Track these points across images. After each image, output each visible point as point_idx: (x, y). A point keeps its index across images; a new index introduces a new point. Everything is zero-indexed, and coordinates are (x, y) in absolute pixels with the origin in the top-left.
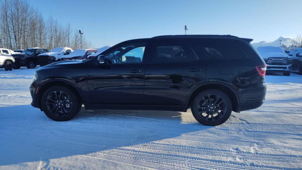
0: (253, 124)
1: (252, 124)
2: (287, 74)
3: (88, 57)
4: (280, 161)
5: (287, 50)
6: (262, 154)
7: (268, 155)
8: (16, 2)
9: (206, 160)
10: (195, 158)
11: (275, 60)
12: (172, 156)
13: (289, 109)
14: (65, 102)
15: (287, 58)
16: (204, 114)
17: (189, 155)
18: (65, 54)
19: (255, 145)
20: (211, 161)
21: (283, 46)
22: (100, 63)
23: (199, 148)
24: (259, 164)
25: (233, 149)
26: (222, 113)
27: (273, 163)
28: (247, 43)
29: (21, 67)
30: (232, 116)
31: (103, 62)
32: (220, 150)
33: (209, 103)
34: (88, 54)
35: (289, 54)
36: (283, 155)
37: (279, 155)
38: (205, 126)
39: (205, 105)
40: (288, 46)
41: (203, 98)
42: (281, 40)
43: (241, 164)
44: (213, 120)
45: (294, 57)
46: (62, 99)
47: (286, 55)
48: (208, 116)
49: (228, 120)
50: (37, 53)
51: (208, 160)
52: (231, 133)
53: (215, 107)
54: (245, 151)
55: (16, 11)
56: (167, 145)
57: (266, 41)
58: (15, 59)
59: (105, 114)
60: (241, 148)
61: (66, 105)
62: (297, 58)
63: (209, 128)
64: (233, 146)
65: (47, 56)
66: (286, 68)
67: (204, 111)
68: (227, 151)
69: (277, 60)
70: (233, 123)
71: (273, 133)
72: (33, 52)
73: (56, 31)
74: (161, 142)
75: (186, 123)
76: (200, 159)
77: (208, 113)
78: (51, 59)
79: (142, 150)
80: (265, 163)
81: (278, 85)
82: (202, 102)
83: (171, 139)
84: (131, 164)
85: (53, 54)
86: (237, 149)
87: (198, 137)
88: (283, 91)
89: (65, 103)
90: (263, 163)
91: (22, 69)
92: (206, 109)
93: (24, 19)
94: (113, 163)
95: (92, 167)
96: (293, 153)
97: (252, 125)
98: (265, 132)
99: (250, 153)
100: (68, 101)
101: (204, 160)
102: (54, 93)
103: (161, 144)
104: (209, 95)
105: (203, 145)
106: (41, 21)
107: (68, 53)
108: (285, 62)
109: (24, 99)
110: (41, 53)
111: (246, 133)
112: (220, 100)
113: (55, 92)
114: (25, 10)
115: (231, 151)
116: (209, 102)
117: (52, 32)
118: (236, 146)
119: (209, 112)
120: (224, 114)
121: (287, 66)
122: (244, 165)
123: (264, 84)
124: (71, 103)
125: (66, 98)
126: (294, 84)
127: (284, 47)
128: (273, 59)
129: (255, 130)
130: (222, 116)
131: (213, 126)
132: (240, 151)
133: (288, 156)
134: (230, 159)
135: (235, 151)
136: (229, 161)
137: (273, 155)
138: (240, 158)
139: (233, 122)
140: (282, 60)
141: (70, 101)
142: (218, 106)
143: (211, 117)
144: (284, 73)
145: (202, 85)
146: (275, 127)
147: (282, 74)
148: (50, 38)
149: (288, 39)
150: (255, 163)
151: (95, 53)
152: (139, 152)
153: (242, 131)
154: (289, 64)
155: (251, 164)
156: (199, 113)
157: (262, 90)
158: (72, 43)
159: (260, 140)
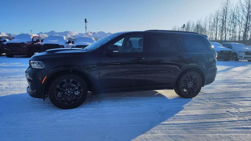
22: (114, 51)
31: (117, 51)
33: (189, 81)
46: (72, 87)
53: (192, 84)
67: (185, 87)
89: (74, 90)
100: (77, 88)
104: (189, 76)
113: (65, 80)
125: (75, 86)
141: (80, 89)
145: (186, 68)
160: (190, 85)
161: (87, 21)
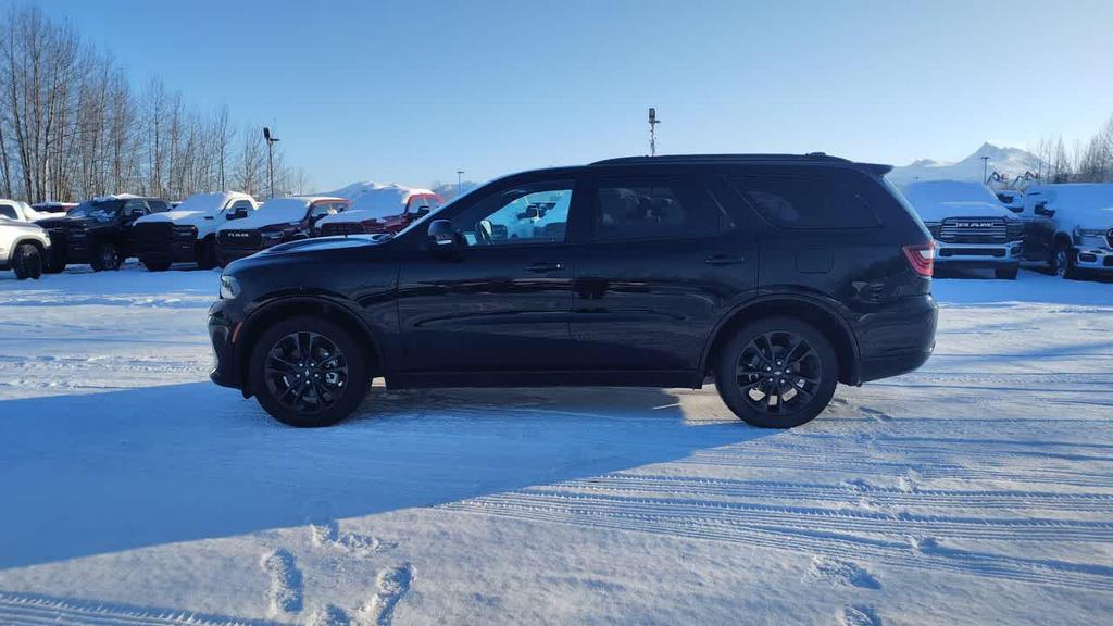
0: (901, 419)
1: (897, 420)
2: (1006, 272)
3: (319, 224)
4: (979, 506)
5: (1008, 193)
6: (930, 492)
7: (946, 493)
8: (29, 29)
9: (775, 509)
10: (746, 506)
11: (967, 225)
12: (680, 501)
13: (1008, 378)
14: (324, 367)
15: (1004, 219)
16: (756, 394)
17: (729, 499)
18: (229, 217)
19: (911, 471)
20: (789, 510)
21: (996, 176)
22: (440, 243)
23: (751, 483)
24: (922, 514)
25: (848, 482)
26: (808, 387)
27: (962, 512)
28: (874, 178)
29: (68, 266)
30: (837, 400)
31: (450, 242)
32: (811, 486)
33: (770, 359)
34: (315, 215)
35: (1010, 205)
36: (989, 494)
37: (979, 493)
38: (758, 430)
39: (757, 366)
40: (1012, 177)
41: (752, 344)
42: (987, 153)
43: (875, 516)
44: (782, 410)
45: (1029, 214)
46: (316, 357)
47: (1001, 210)
48: (766, 399)
49: (826, 409)
50: (128, 213)
51: (782, 510)
52: (839, 445)
53: (788, 371)
54: (882, 486)
55: (29, 61)
56: (659, 478)
57: (935, 160)
58: (52, 236)
59: (440, 405)
60: (870, 480)
61: (328, 376)
62: (1039, 218)
63: (771, 434)
64: (848, 475)
65: (168, 226)
66: (1002, 253)
67: (754, 383)
68: (833, 487)
69: (972, 225)
70: (842, 420)
71: (961, 440)
72: (114, 212)
73: (175, 131)
74: (640, 471)
75: (701, 423)
76: (759, 507)
77: (768, 390)
78: (183, 234)
79: (588, 491)
80: (940, 511)
81: (975, 309)
82: (748, 356)
83: (668, 465)
84: (569, 524)
85: (186, 218)
86: (859, 483)
87: (744, 457)
88: (992, 327)
89: (324, 369)
90: (934, 510)
91: (73, 272)
92: (761, 377)
93: (59, 93)
94: (519, 522)
95: (465, 533)
96: (1016, 486)
97: (899, 423)
98: (936, 440)
99: (897, 491)
100: (333, 363)
101: (769, 508)
102: (292, 340)
103: (639, 477)
104: (768, 336)
105: (760, 475)
106: (120, 98)
107: (241, 211)
108: (1001, 234)
109: (150, 369)
110: (142, 215)
111: (881, 442)
112: (802, 349)
113: (295, 336)
114: (63, 58)
115: (843, 487)
116: (769, 355)
117: (161, 135)
118: (854, 477)
119: (770, 387)
120: (815, 390)
121: (1007, 247)
122: (883, 517)
123: (930, 298)
124: (345, 370)
125: (327, 354)
126: (1030, 305)
127: (998, 180)
128: (960, 225)
129: (907, 435)
130: (809, 397)
131: (780, 428)
132: (867, 486)
133: (1003, 494)
134: (841, 505)
135: (856, 486)
136: (839, 508)
137: (962, 493)
138: (871, 504)
139: (842, 417)
140: (989, 225)
141: (341, 364)
142: (797, 366)
143: (775, 403)
144: (996, 272)
145: (749, 304)
146: (967, 428)
147: (992, 272)
148: (154, 158)
149: (1013, 151)
150: (912, 511)
151: (342, 210)
152: (582, 496)
153: (870, 439)
154: (1013, 240)
155: (900, 514)
156: (742, 389)
157: (922, 320)
158: (236, 176)
159: (924, 459)
160: (778, 373)
161: (656, 119)
